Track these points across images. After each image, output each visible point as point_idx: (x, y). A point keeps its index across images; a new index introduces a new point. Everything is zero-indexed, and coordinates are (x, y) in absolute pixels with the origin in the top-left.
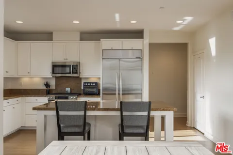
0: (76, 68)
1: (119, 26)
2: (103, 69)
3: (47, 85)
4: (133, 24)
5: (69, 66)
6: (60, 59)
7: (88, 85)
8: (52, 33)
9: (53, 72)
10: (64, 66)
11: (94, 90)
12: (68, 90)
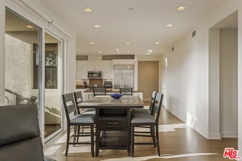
0: (100, 74)
1: (119, 53)
2: (115, 74)
3: (85, 83)
4: (129, 52)
5: (97, 73)
6: (91, 70)
7: (106, 83)
8: (87, 56)
9: (88, 77)
10: (93, 73)
11: (109, 86)
12: (96, 85)
